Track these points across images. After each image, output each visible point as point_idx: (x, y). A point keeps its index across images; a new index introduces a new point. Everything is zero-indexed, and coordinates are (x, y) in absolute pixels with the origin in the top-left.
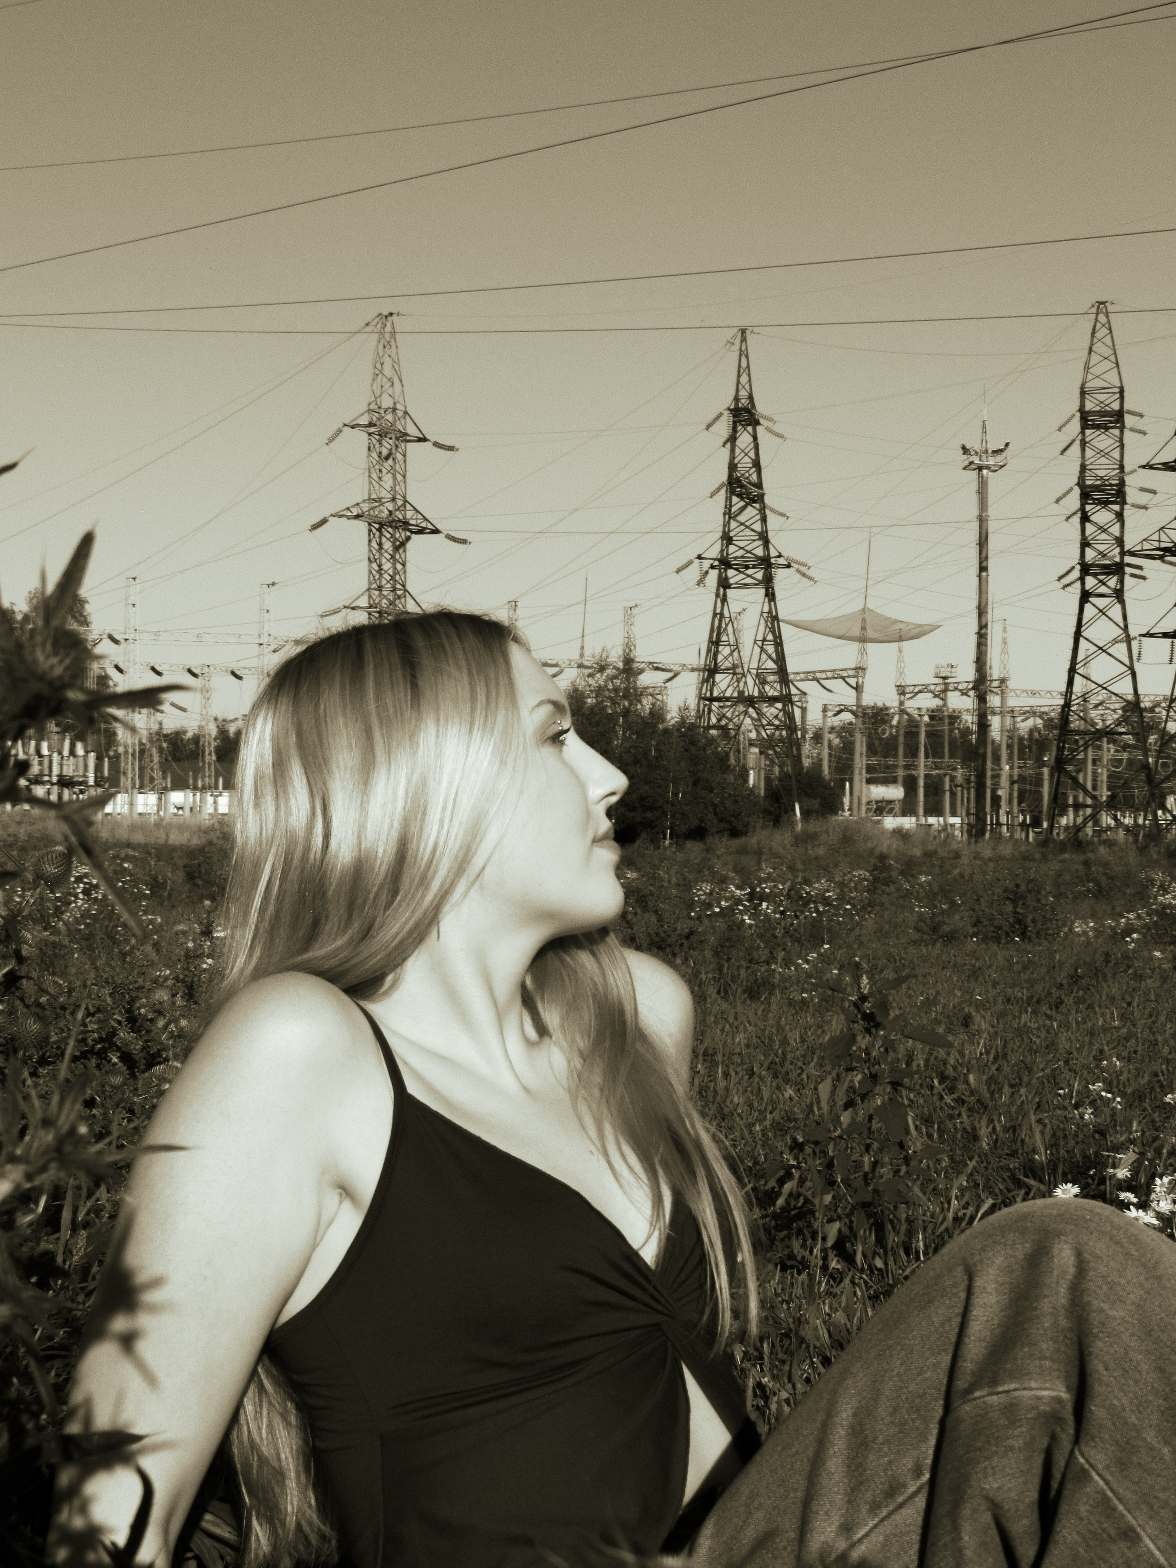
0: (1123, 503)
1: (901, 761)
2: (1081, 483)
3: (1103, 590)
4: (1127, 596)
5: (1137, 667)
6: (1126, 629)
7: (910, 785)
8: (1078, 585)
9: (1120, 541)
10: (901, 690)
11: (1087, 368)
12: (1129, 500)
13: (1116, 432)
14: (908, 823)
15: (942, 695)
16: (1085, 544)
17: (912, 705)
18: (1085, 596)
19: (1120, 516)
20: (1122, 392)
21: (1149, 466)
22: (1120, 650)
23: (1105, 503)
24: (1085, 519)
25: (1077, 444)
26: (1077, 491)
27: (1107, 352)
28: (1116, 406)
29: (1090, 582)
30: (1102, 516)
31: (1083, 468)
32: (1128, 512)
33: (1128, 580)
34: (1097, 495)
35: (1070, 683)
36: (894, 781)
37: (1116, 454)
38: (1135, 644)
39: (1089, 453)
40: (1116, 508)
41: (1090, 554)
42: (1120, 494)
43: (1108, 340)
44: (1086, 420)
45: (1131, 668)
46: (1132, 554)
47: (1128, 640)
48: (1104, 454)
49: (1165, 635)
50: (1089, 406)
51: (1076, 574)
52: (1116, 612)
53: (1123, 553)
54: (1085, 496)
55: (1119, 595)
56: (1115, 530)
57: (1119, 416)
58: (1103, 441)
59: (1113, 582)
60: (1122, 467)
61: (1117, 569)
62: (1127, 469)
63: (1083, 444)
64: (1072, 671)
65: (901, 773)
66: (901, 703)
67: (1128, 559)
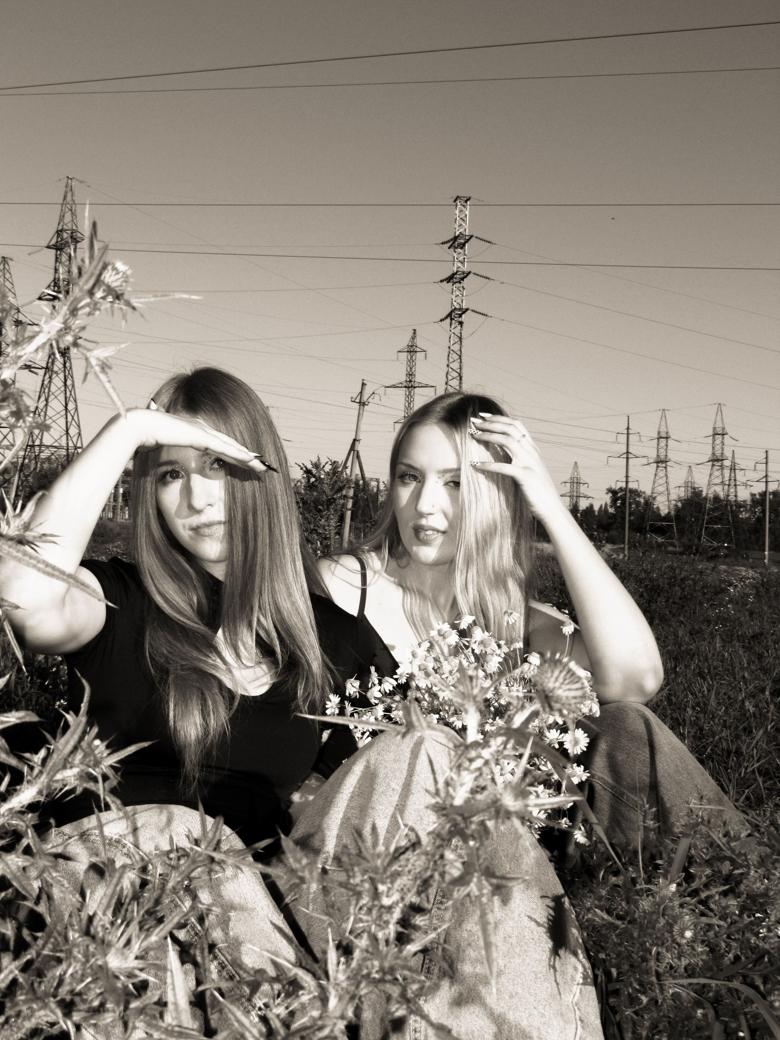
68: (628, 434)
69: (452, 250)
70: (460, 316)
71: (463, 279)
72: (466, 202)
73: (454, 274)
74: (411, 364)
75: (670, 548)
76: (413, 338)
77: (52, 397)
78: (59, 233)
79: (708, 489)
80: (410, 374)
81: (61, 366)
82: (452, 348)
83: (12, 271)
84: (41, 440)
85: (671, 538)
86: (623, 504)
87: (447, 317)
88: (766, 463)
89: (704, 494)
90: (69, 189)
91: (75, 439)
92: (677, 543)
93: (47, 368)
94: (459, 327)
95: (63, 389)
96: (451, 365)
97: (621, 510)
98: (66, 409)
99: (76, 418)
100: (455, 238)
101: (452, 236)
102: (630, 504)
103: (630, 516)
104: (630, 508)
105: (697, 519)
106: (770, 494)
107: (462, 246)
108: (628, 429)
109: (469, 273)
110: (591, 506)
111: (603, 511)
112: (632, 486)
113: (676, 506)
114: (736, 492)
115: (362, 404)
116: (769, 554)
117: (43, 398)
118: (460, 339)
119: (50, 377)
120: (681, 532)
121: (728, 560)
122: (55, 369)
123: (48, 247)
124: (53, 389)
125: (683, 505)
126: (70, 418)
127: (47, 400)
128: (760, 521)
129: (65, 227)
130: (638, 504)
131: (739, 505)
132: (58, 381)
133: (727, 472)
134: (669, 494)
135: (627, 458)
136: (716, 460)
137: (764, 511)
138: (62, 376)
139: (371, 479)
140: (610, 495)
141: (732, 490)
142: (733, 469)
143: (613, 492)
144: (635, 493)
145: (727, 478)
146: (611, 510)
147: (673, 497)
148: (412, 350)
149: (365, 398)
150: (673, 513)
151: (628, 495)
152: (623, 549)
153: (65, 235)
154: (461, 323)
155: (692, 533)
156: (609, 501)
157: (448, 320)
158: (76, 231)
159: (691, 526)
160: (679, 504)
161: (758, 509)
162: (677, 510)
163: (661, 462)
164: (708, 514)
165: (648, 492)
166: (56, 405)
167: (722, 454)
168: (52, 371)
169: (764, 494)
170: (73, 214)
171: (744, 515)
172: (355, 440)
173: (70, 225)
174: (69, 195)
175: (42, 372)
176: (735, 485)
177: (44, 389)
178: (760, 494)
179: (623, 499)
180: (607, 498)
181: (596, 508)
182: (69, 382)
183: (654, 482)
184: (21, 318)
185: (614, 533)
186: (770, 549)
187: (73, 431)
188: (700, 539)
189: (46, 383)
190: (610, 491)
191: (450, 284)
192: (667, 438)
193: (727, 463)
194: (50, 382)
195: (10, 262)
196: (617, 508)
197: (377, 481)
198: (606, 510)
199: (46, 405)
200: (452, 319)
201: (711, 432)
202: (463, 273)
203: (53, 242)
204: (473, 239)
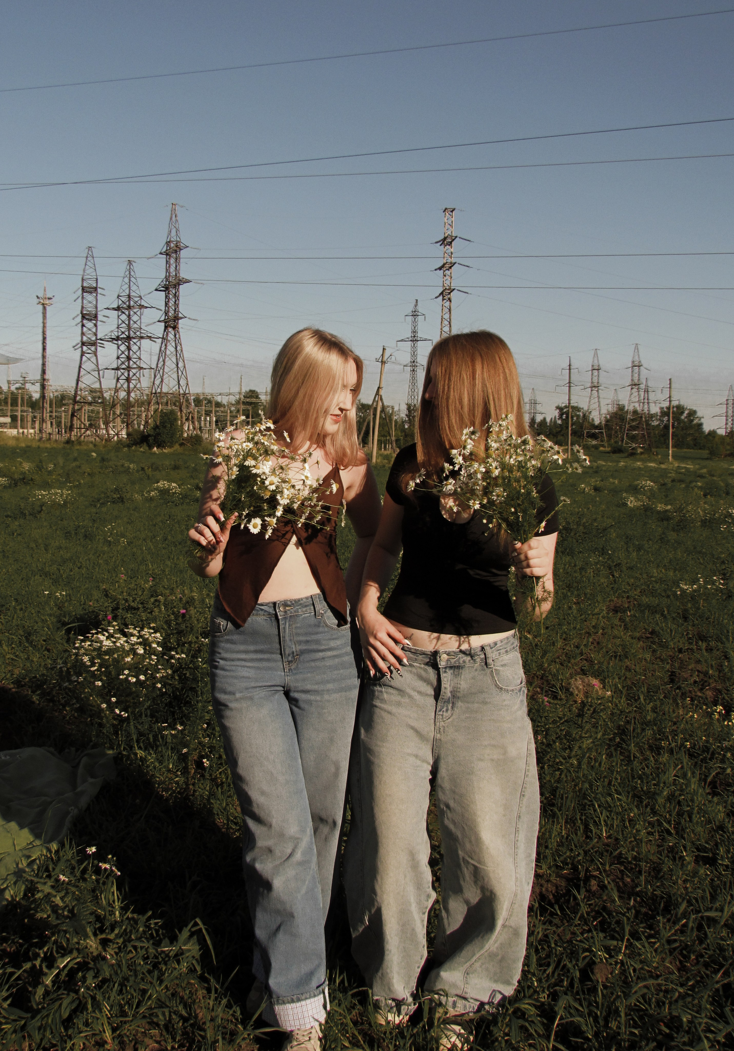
0: (97, 320)
1: (10, 408)
2: (82, 313)
3: (89, 351)
4: (98, 353)
5: (102, 380)
6: (97, 366)
7: (14, 418)
8: (80, 349)
9: (96, 334)
10: (9, 382)
11: (84, 271)
12: (99, 319)
13: (95, 294)
14: (14, 432)
15: (24, 384)
16: (83, 334)
17: (13, 388)
18: (83, 354)
19: (96, 325)
20: (97, 280)
21: (108, 309)
22: (96, 374)
23: (90, 320)
24: (83, 326)
25: (80, 298)
26: (80, 315)
27: (92, 266)
28: (95, 285)
29: (85, 348)
30: (89, 325)
31: (83, 307)
32: (99, 323)
33: (99, 348)
34: (87, 317)
35: (77, 384)
36: (7, 416)
37: (95, 303)
38: (101, 372)
39: (85, 302)
40: (94, 322)
41: (85, 339)
42: (96, 316)
43: (92, 261)
44: (84, 289)
45: (100, 380)
46: (101, 339)
47: (99, 371)
48: (90, 302)
49: (113, 369)
50: (85, 285)
51: (80, 345)
52: (94, 359)
53: (97, 339)
54: (83, 317)
55: (95, 353)
56: (94, 330)
57: (96, 289)
58: (89, 297)
59: (93, 348)
60: (96, 308)
61: (94, 344)
62: (99, 309)
63: (83, 298)
64: (78, 381)
65: (9, 414)
66: (9, 387)
67: (99, 341)
68: (570, 369)
69: (443, 246)
70: (449, 293)
71: (450, 267)
72: (452, 212)
73: (444, 264)
74: (415, 322)
75: (601, 449)
76: (416, 306)
77: (167, 359)
78: (168, 243)
79: (629, 406)
80: (414, 332)
81: (173, 337)
82: (444, 317)
83: (135, 270)
84: (161, 389)
85: (602, 441)
86: (567, 417)
87: (440, 294)
88: (670, 388)
89: (626, 409)
90: (174, 214)
91: (184, 388)
92: (606, 445)
93: (163, 338)
94: (448, 303)
95: (174, 353)
96: (444, 329)
97: (566, 421)
98: (178, 367)
99: (184, 372)
100: (445, 239)
101: (442, 237)
102: (572, 417)
103: (572, 425)
104: (572, 419)
105: (621, 428)
106: (673, 407)
107: (450, 244)
108: (570, 365)
109: (455, 263)
110: (545, 419)
111: (554, 422)
112: (573, 403)
113: (606, 417)
114: (649, 408)
115: (383, 362)
116: (673, 451)
117: (161, 359)
118: (450, 310)
119: (166, 345)
120: (609, 436)
121: (642, 456)
122: (169, 339)
123: (161, 253)
124: (168, 352)
125: (611, 417)
126: (180, 373)
127: (164, 361)
128: (666, 427)
129: (172, 239)
130: (578, 416)
131: (652, 416)
132: (171, 348)
133: (642, 393)
134: (600, 410)
135: (570, 387)
136: (635, 385)
137: (668, 420)
138: (173, 344)
139: (388, 406)
140: (558, 411)
141: (646, 406)
142: (647, 391)
143: (560, 409)
144: (577, 409)
145: (642, 398)
146: (559, 422)
147: (604, 411)
148: (415, 314)
149: (385, 359)
150: (603, 423)
151: (570, 410)
152: (567, 449)
153: (172, 245)
154: (450, 300)
155: (617, 437)
156: (557, 415)
157: (441, 297)
158: (179, 242)
159: (616, 432)
160: (608, 417)
161: (666, 419)
162: (607, 421)
163: (595, 387)
164: (629, 423)
165: (586, 408)
166: (170, 364)
167: (639, 380)
168: (167, 340)
169: (668, 408)
170: (177, 230)
171: (655, 423)
172: (379, 388)
173: (175, 238)
174: (174, 216)
175: (160, 341)
176: (648, 403)
177: (162, 353)
178: (667, 408)
179: (567, 413)
180: (556, 413)
181: (548, 420)
182: (179, 348)
183: (590, 402)
184: (143, 303)
185: (560, 438)
186: (672, 447)
187: (183, 382)
188: (622, 441)
189: (163, 349)
190: (558, 408)
191: (442, 271)
192: (598, 370)
193: (643, 386)
194: (166, 348)
195: (134, 264)
196: (563, 420)
197: (393, 408)
198: (555, 422)
199: (164, 365)
200: (443, 297)
201: (630, 365)
202: (451, 263)
203: (164, 250)
204: (457, 239)
